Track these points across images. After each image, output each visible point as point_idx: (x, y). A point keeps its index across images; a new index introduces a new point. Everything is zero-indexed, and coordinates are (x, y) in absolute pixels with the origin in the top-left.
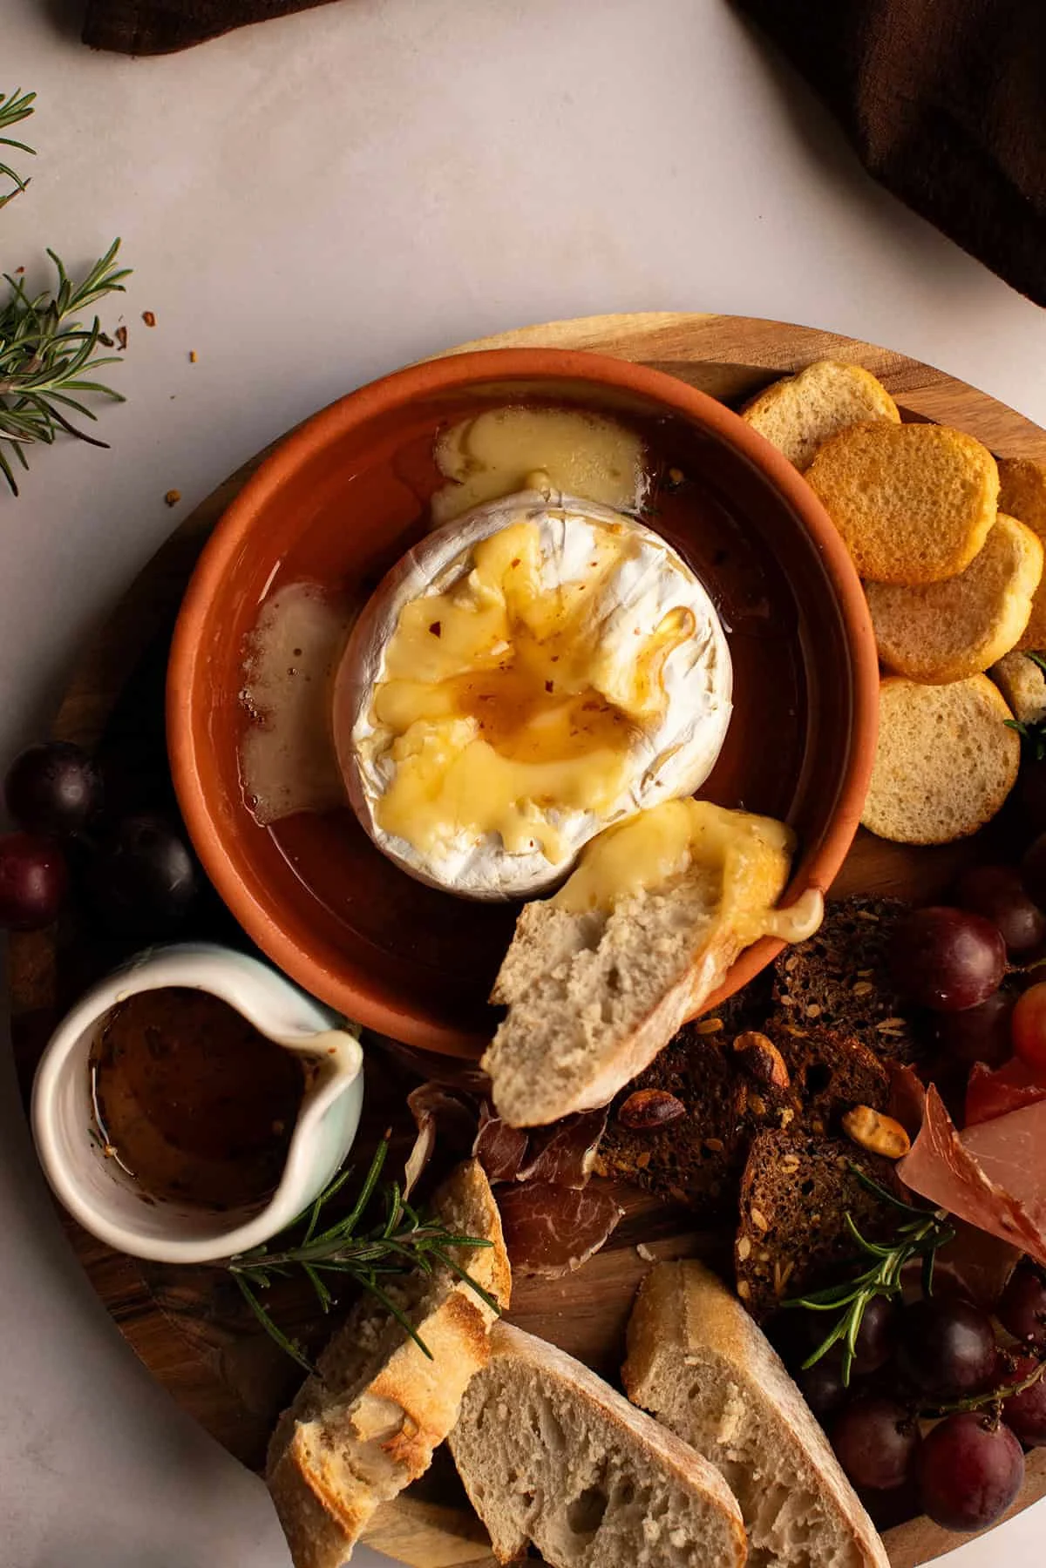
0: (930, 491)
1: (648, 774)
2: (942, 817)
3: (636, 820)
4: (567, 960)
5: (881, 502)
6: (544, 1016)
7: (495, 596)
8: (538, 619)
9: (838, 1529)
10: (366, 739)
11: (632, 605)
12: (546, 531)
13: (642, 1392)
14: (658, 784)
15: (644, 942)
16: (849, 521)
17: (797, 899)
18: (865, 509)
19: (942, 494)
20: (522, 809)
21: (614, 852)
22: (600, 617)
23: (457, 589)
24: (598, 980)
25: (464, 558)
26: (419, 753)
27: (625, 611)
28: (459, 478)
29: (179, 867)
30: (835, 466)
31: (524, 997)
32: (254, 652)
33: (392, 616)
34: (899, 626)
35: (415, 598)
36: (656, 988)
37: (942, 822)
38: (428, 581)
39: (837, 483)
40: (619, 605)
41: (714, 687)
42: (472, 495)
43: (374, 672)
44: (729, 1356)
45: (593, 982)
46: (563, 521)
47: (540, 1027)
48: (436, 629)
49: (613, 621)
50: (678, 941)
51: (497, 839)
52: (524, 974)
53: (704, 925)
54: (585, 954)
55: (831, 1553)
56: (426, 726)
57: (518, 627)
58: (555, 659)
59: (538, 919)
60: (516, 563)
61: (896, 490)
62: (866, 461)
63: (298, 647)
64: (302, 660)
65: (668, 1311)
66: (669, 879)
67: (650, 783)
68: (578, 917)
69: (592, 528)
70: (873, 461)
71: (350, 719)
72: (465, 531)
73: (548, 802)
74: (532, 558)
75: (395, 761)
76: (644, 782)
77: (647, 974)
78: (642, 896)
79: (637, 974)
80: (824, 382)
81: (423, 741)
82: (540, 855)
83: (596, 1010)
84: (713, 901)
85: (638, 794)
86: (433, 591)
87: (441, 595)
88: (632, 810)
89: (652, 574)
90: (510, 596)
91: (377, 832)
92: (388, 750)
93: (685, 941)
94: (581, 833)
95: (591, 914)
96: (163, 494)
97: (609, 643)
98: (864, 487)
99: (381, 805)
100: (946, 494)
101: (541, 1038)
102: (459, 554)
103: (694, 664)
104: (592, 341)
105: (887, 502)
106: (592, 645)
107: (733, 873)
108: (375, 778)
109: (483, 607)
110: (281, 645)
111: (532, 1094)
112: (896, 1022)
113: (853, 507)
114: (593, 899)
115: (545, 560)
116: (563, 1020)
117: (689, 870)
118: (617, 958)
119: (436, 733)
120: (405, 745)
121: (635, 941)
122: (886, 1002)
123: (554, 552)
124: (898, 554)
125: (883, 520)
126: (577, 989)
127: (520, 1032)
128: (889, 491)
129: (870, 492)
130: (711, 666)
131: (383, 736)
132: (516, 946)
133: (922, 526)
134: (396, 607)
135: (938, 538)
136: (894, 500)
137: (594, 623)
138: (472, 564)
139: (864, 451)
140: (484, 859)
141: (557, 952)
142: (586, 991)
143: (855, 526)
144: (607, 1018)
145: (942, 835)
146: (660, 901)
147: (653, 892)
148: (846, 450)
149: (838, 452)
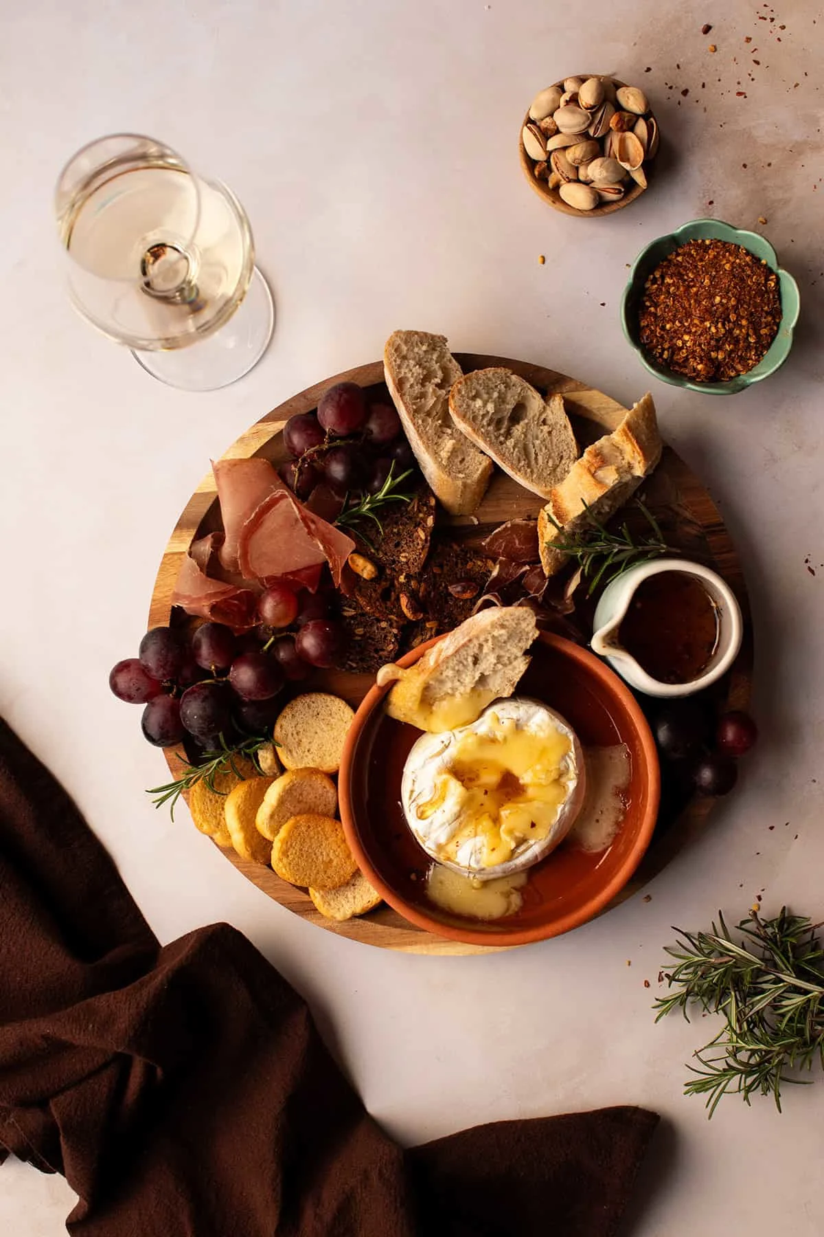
0: (302, 856)
1: (447, 747)
2: (313, 705)
3: (454, 728)
4: (495, 671)
5: (324, 853)
6: (508, 650)
7: (505, 837)
8: (486, 823)
9: (407, 398)
10: (571, 780)
11: (444, 823)
12: (478, 862)
13: (485, 463)
14: (443, 742)
15: (459, 675)
16: (339, 847)
17: (388, 682)
18: (331, 851)
19: (298, 854)
20: (505, 739)
21: (467, 715)
22: (459, 820)
23: (521, 842)
24: (482, 661)
25: (516, 855)
26: (548, 771)
27: (448, 821)
28: (513, 891)
29: (663, 734)
30: (342, 872)
31: (516, 658)
32: (617, 824)
33: (552, 833)
34: (322, 796)
35: (540, 840)
36: (458, 656)
37: (313, 702)
38: (534, 847)
39: (342, 865)
40: (450, 824)
41: (412, 781)
42: (508, 881)
43: (564, 809)
44: (445, 477)
45: (484, 661)
46: (470, 866)
47: (511, 646)
48: (533, 825)
49: (453, 819)
50: (445, 674)
51: (518, 727)
52: (514, 668)
53: (432, 679)
54: (486, 673)
56: (543, 782)
57: (496, 820)
58: (482, 805)
59: (504, 689)
60: (493, 850)
61: (317, 858)
62: (329, 872)
63: (597, 824)
64: (596, 817)
65: (469, 495)
66: (444, 699)
67: (447, 743)
68: (487, 688)
69: (457, 860)
70: (325, 872)
71: (577, 789)
72: (514, 867)
73: (493, 741)
74: (485, 850)
75: (559, 769)
76: (449, 744)
77: (461, 662)
78: (457, 694)
79: (465, 663)
80: (342, 910)
81: (546, 775)
82: (500, 717)
83: (485, 650)
84: (427, 688)
85: (452, 738)
86: (532, 842)
87: (528, 839)
88: (456, 732)
89: (433, 836)
90: (498, 835)
91: (571, 737)
92: (562, 774)
93: (441, 674)
94: (479, 725)
95: (481, 689)
96: (651, 901)
97: (456, 809)
98: (331, 861)
99: (569, 747)
100: (296, 853)
101: (511, 640)
102: (517, 857)
103: (420, 793)
104: (443, 945)
105: (322, 853)
106: (465, 809)
107: (416, 700)
108: (569, 761)
109: (510, 832)
110: (605, 825)
111: (519, 619)
112: (346, 614)
113: (337, 853)
114: (479, 696)
115: (480, 849)
116: (501, 647)
117: (434, 702)
118: (473, 670)
119: (539, 779)
120: (554, 775)
121: (464, 676)
122: (350, 623)
123: (476, 852)
124: (319, 829)
125: (324, 845)
126: (492, 659)
127: (520, 645)
128: (320, 858)
129: (328, 859)
130: (412, 792)
131: (563, 780)
132: (517, 679)
133: (308, 840)
134: (550, 837)
135: (302, 834)
136: (318, 854)
137: (462, 818)
138: (513, 851)
139: (329, 877)
140: (525, 718)
141: (499, 675)
142: (488, 658)
143: (337, 844)
144: (481, 646)
145: (314, 697)
146: (450, 691)
147: (453, 695)
148: (337, 879)
149: (340, 878)
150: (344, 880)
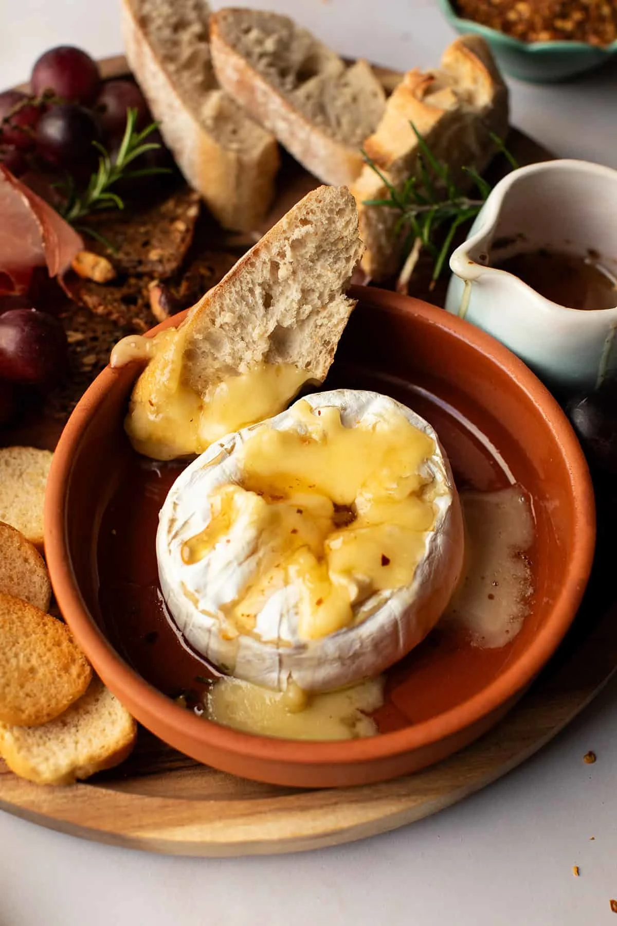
1: (230, 452)
2: (12, 461)
3: (243, 425)
4: (301, 323)
5: (21, 656)
6: (319, 276)
7: (337, 579)
8: (304, 560)
10: (442, 495)
11: (229, 563)
12: (294, 631)
13: (267, 140)
14: (222, 446)
15: (243, 327)
16: (49, 650)
18: (35, 655)
20: (325, 437)
21: (259, 405)
22: (254, 559)
23: (367, 592)
24: (278, 301)
25: (360, 616)
26: (401, 477)
27: (236, 558)
28: (360, 715)
29: (581, 418)
30: (53, 691)
31: (332, 298)
33: (419, 580)
34: (23, 578)
35: (400, 589)
36: (238, 283)
37: (15, 458)
38: (390, 602)
39: (54, 679)
40: (240, 564)
41: (172, 505)
42: (350, 698)
43: (434, 540)
44: (209, 142)
45: (282, 299)
46: (279, 638)
47: (323, 267)
48: (385, 561)
49: (247, 551)
50: (219, 321)
51: (344, 420)
52: (331, 316)
53: (199, 331)
54: (286, 324)
55: (159, 28)
56: (397, 495)
57: (321, 558)
58: (294, 531)
59: (318, 363)
60: (319, 602)
61: (8, 661)
62: (28, 687)
64: (489, 590)
66: (220, 380)
67: (228, 446)
68: (289, 360)
69: (256, 630)
70: (22, 686)
71: (451, 509)
72: (357, 646)
73: (305, 440)
74: (306, 608)
75: (419, 475)
76: (233, 448)
77: (243, 298)
78: (242, 368)
79: (250, 299)
80: (52, 761)
81: (398, 485)
82: (314, 406)
83: (282, 273)
84: (190, 354)
85: (238, 439)
86: (386, 593)
87: (378, 590)
88: (244, 431)
89: (211, 591)
90: (325, 578)
91: (433, 436)
92: (421, 491)
93: (213, 322)
94: (282, 420)
95: (280, 360)
96: (597, 762)
97: (251, 533)
98: (32, 670)
99: (431, 452)
101: (322, 261)
102: (363, 622)
103: (186, 523)
105: (16, 655)
106: (264, 535)
107: (173, 370)
108: (435, 469)
109: (348, 572)
110: (504, 603)
111: (331, 211)
112: (70, 340)
113: (45, 659)
114: (278, 370)
115: (296, 606)
116: (308, 269)
117: (205, 387)
118: (264, 316)
119: (387, 489)
120: (413, 485)
121: (250, 327)
122: (75, 352)
123: (288, 611)
124: (14, 617)
125: (21, 643)
126: (294, 294)
127: (337, 266)
128: (13, 661)
129: (29, 666)
130: (172, 521)
131: (428, 496)
132: (336, 339)
134: (415, 585)
136: (10, 654)
137: (260, 554)
138: (356, 606)
139: (28, 695)
140: (355, 408)
141: (308, 329)
142: (288, 293)
143: (45, 644)
144: (275, 266)
145: (16, 451)
146: (229, 360)
147: (232, 371)
148: (43, 700)
149: (49, 700)
150: (57, 704)
